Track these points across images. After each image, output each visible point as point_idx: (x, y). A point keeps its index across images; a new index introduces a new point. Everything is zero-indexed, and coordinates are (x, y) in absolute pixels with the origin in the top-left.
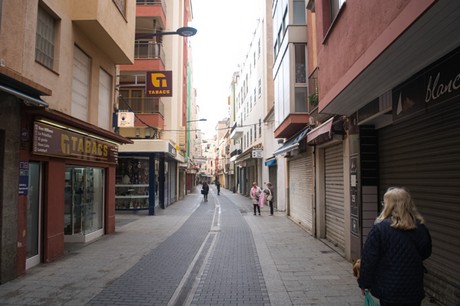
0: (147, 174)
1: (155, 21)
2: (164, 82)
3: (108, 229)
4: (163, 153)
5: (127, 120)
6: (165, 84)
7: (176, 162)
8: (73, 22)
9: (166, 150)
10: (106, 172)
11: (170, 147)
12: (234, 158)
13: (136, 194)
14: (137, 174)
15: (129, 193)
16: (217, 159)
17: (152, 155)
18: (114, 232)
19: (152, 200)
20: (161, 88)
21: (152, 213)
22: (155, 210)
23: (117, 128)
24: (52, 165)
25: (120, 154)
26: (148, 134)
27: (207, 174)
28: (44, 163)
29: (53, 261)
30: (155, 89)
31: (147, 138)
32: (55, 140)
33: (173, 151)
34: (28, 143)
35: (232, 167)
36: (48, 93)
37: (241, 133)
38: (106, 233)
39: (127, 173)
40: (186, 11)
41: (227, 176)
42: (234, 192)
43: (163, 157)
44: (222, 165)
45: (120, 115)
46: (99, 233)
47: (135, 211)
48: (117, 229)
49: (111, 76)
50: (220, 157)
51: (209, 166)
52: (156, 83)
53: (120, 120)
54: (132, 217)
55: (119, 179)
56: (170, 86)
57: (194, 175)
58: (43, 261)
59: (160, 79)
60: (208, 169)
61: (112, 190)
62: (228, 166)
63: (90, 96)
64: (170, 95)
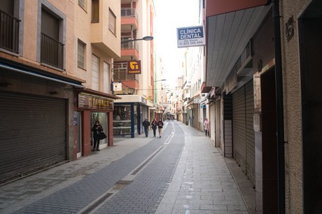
0: (130, 114)
1: (132, 26)
2: (137, 66)
3: (110, 144)
4: (138, 103)
5: (118, 87)
6: (137, 68)
7: (148, 107)
8: (92, 44)
9: (140, 101)
10: (108, 114)
11: (143, 99)
12: (186, 103)
13: (124, 126)
14: (124, 114)
15: (120, 126)
16: (177, 103)
17: (132, 104)
18: (112, 145)
19: (133, 129)
20: (135, 70)
21: (133, 137)
22: (135, 135)
23: (113, 92)
24: (85, 112)
25: (115, 103)
26: (130, 92)
27: (172, 113)
28: (82, 111)
29: (87, 155)
30: (133, 70)
31: (129, 94)
32: (86, 100)
33: (145, 101)
34: (76, 103)
35: (185, 109)
36: (85, 82)
37: (190, 86)
38: (109, 145)
39: (118, 114)
40: (151, 13)
41: (183, 114)
42: (187, 124)
43: (139, 104)
44: (180, 107)
45: (114, 84)
46: (105, 145)
47: (123, 136)
48: (114, 144)
49: (109, 65)
50: (179, 102)
51: (173, 108)
52: (132, 67)
53: (114, 87)
54: (122, 139)
55: (114, 118)
56: (140, 69)
57: (161, 114)
58: (83, 155)
59: (135, 65)
60: (172, 110)
61: (111, 124)
62: (183, 107)
63: (99, 77)
64: (140, 73)
